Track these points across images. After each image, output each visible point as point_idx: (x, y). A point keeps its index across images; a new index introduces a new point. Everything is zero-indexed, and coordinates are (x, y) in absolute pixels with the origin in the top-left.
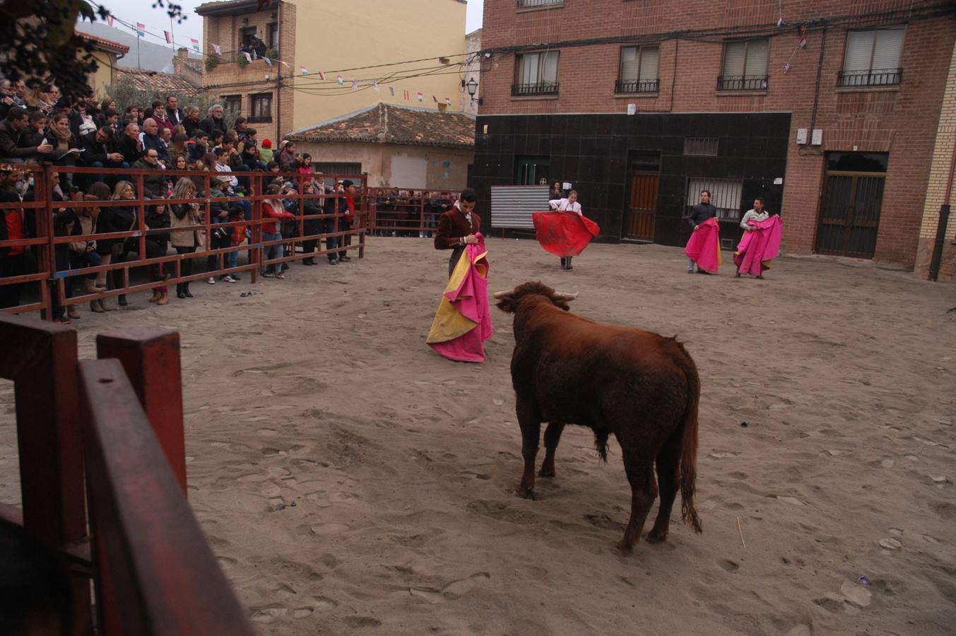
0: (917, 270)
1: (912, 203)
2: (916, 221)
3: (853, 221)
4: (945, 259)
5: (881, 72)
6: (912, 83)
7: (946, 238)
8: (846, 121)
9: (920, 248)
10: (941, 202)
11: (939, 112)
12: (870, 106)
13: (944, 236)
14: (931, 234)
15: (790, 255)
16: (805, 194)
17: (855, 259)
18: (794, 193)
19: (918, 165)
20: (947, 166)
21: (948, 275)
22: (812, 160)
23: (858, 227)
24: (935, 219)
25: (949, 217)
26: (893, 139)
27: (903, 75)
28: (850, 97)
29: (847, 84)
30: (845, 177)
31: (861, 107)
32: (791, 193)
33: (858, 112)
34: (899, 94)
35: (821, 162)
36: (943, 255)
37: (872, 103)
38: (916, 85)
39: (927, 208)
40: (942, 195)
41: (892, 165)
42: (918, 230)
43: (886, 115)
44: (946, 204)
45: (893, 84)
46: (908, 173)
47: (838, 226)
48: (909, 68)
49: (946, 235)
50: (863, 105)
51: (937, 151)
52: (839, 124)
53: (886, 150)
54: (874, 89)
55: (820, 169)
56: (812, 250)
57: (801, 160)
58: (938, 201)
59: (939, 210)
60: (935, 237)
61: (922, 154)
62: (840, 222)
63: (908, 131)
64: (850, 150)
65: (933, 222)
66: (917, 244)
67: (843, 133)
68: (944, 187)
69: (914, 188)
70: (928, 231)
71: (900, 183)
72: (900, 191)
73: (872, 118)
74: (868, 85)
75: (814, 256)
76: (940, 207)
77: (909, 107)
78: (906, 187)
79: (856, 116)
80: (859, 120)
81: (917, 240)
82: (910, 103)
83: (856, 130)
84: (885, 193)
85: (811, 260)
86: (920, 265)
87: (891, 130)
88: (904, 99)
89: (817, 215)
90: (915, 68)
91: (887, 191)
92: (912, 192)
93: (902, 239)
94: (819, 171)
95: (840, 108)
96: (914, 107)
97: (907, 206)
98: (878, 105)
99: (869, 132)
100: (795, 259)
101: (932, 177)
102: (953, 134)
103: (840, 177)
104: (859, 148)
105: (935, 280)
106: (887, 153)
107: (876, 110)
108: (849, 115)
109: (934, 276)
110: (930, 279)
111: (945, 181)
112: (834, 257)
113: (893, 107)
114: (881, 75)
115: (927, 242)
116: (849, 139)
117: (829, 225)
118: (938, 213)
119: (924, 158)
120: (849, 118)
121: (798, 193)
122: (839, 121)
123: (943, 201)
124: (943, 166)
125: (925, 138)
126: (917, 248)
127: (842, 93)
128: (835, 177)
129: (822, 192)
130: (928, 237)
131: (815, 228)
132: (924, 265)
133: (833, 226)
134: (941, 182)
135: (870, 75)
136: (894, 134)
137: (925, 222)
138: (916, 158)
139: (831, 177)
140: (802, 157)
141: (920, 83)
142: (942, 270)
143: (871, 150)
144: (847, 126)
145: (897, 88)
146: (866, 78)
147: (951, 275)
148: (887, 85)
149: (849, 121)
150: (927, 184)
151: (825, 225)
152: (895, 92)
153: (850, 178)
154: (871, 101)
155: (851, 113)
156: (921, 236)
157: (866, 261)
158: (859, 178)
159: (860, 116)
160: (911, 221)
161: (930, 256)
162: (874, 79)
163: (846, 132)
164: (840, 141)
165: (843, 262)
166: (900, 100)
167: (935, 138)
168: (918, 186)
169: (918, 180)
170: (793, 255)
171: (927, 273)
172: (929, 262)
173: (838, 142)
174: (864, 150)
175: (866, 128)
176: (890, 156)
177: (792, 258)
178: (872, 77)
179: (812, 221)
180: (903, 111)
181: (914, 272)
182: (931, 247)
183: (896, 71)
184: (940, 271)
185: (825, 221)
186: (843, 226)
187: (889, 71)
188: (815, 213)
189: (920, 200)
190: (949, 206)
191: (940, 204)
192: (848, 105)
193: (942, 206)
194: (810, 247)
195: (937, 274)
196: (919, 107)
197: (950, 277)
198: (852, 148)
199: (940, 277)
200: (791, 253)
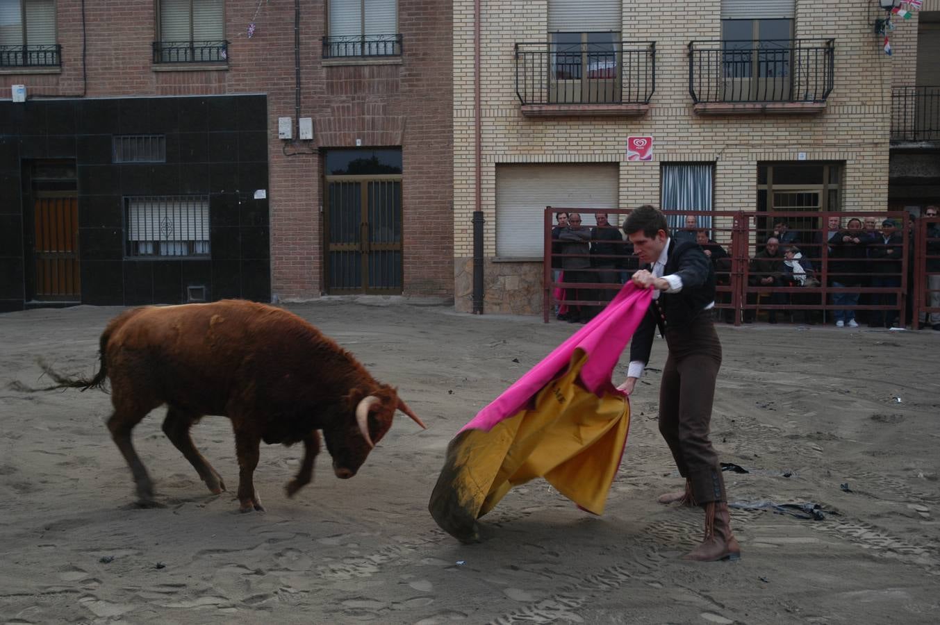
0: (458, 302)
1: (442, 213)
2: (447, 237)
3: (370, 245)
4: (488, 284)
5: (377, 39)
6: (414, 54)
7: (485, 255)
8: (341, 105)
9: (456, 271)
10: (472, 208)
11: (451, 92)
12: (369, 85)
13: (483, 253)
14: (468, 251)
15: (291, 300)
16: (300, 210)
17: (380, 297)
18: (286, 210)
19: (439, 163)
20: (471, 161)
21: (496, 304)
22: (304, 161)
23: (377, 252)
24: (469, 231)
25: (485, 227)
26: (405, 128)
27: (404, 43)
28: (342, 71)
29: (336, 54)
30: (351, 184)
31: (358, 86)
32: (281, 210)
33: (355, 92)
34: (402, 68)
35: (316, 164)
36: (485, 278)
37: (371, 80)
38: (421, 57)
39: (457, 217)
40: (472, 198)
41: (408, 163)
42: (451, 249)
43: (392, 96)
44: (478, 210)
45: (393, 55)
46: (429, 173)
47: (351, 252)
48: (409, 35)
49: (485, 251)
50: (360, 82)
51: (457, 142)
52: (333, 109)
53: (398, 143)
54: (371, 61)
55: (316, 174)
56: (320, 289)
57: (289, 162)
58: (468, 207)
59: (471, 219)
60: (472, 255)
61: (442, 147)
62: (353, 247)
63: (421, 118)
64: (352, 145)
65: (467, 235)
66: (453, 267)
67: (339, 123)
68: (472, 189)
69: (439, 192)
70: (463, 247)
71: (422, 188)
72: (422, 198)
73: (374, 100)
74: (363, 56)
75: (325, 298)
76: (472, 215)
77: (416, 86)
78: (429, 192)
79: (353, 99)
80: (359, 103)
81: (452, 262)
82: (417, 80)
83: (356, 118)
84: (405, 201)
85: (320, 304)
86: (460, 294)
87: (401, 117)
88: (410, 75)
89: (320, 240)
90: (416, 34)
91: (407, 198)
92: (437, 198)
93: (435, 263)
94: (315, 177)
95: (331, 87)
96: (423, 86)
97: (434, 218)
98: (379, 83)
99: (373, 119)
100: (298, 304)
101: (457, 176)
102: (471, 119)
103: (344, 184)
104: (362, 142)
105: (482, 313)
106: (399, 148)
107: (378, 89)
108: (344, 97)
109: (479, 307)
110: (475, 313)
111: (472, 181)
112: (353, 296)
113: (397, 86)
114: (377, 42)
115: (464, 264)
116: (349, 130)
117: (338, 252)
118: (471, 224)
119: (444, 153)
120: (344, 102)
121: (290, 210)
122: (332, 105)
123: (474, 207)
124: (467, 161)
125: (441, 127)
126: (453, 273)
127: (331, 67)
128: (337, 184)
129: (324, 206)
130: (464, 256)
131: (320, 258)
132: (466, 293)
133: (345, 252)
134: (468, 182)
135: (363, 43)
136: (405, 122)
137: (457, 236)
138: (435, 153)
139: (332, 184)
140: (290, 159)
141: (424, 54)
142: (487, 298)
143: (379, 144)
144: (344, 112)
145: (399, 61)
146: (358, 46)
147: (499, 304)
148: (386, 56)
149: (346, 105)
150: (452, 187)
151: (332, 252)
152: (397, 65)
153: (358, 184)
154: (370, 78)
155: (346, 93)
156: (455, 255)
157: (394, 299)
158: (370, 183)
159: (359, 98)
160: (442, 238)
161: (471, 278)
162: (369, 47)
163: (344, 120)
164: (338, 133)
165: (365, 302)
166: (405, 76)
167: (452, 126)
168: (444, 190)
169: (443, 182)
170: (295, 300)
171: (471, 304)
172: (471, 290)
173: (335, 134)
174: (370, 144)
175: (368, 114)
176: (404, 151)
177: (293, 303)
178: (367, 46)
179: (314, 249)
180: (411, 91)
181: (456, 305)
182: (470, 268)
183: (394, 39)
184: (485, 299)
185: (333, 247)
186: (357, 252)
187: (386, 38)
188: (318, 237)
189: (448, 209)
190: (482, 213)
191: (472, 211)
192: (341, 83)
193: (474, 213)
194: (318, 286)
195: (482, 304)
196: (428, 85)
197: (498, 307)
198: (355, 143)
199: (486, 307)
200: (294, 297)
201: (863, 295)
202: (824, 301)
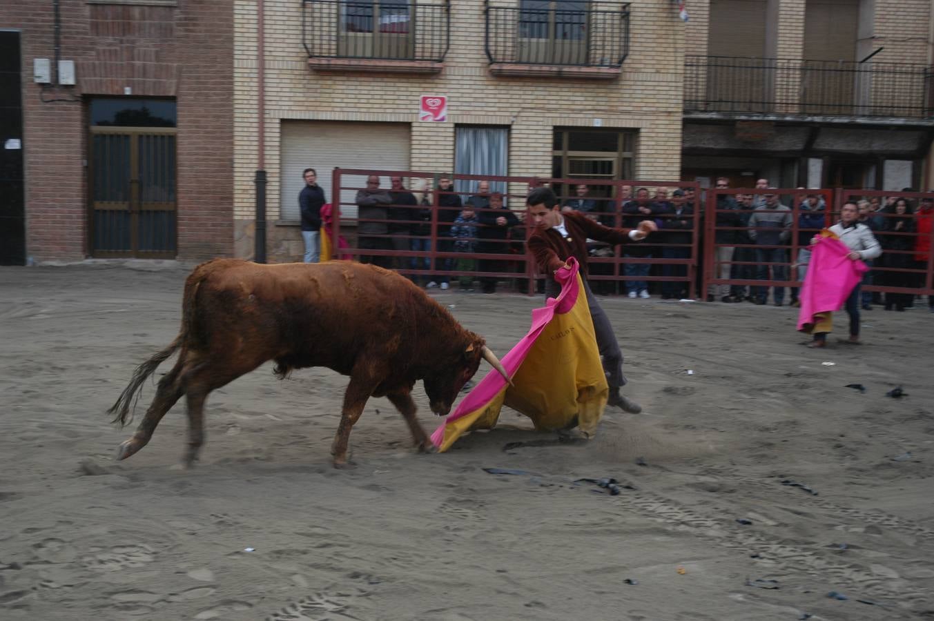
1: (219, 171)
2: (226, 197)
3: (140, 204)
4: (271, 249)
7: (268, 218)
8: (107, 48)
9: (237, 234)
10: (254, 167)
11: (231, 40)
12: (140, 27)
13: (265, 215)
14: (248, 213)
15: (50, 263)
16: (60, 163)
17: (151, 261)
18: (43, 163)
19: (219, 117)
20: (253, 115)
22: (65, 109)
23: (148, 212)
24: (250, 192)
25: (268, 188)
26: (180, 77)
28: (109, 11)
30: (118, 136)
31: (127, 28)
32: (37, 163)
33: (124, 35)
34: (177, 11)
35: (79, 112)
36: (268, 242)
37: (142, 22)
39: (238, 177)
40: (254, 157)
41: (184, 115)
42: (230, 210)
43: (164, 41)
44: (261, 170)
46: (207, 127)
47: (119, 212)
49: (268, 213)
50: (129, 24)
51: (238, 95)
52: (98, 52)
53: (172, 94)
55: (78, 123)
56: (84, 251)
57: (47, 109)
58: (250, 165)
59: (254, 178)
60: (253, 218)
61: (222, 100)
62: (121, 206)
63: (198, 67)
64: (120, 93)
65: (249, 196)
66: (232, 231)
67: (105, 68)
68: (255, 147)
69: (219, 149)
70: (244, 209)
71: (199, 143)
72: (199, 154)
73: (145, 45)
75: (89, 261)
76: (253, 174)
77: (193, 31)
78: (207, 149)
79: (121, 42)
80: (127, 47)
81: (232, 224)
82: (195, 25)
83: (125, 63)
84: (180, 157)
85: (84, 268)
87: (175, 65)
88: (186, 19)
89: (83, 196)
91: (181, 154)
92: (215, 154)
93: (213, 225)
94: (77, 127)
95: (95, 27)
96: (200, 32)
97: (212, 177)
98: (151, 25)
99: (144, 66)
100: (58, 267)
101: (238, 131)
102: (253, 71)
103: (111, 136)
104: (133, 90)
106: (173, 99)
107: (150, 33)
108: (110, 39)
111: (255, 137)
112: (121, 260)
113: (171, 30)
115: (245, 226)
116: (116, 76)
117: (105, 211)
118: (252, 183)
119: (224, 106)
120: (110, 45)
121: (48, 163)
122: (97, 47)
123: (257, 166)
124: (249, 115)
125: (220, 77)
126: (232, 237)
127: (96, 5)
128: (103, 136)
129: (87, 159)
130: (245, 218)
131: (84, 218)
133: (112, 211)
134: (250, 138)
136: (180, 70)
137: (238, 196)
138: (214, 106)
139: (97, 136)
140: (48, 105)
143: (151, 94)
144: (111, 56)
145: (173, 2)
149: (113, 48)
150: (232, 144)
151: (98, 211)
152: (171, 7)
153: (127, 137)
154: (140, 20)
155: (113, 36)
156: (235, 218)
157: (167, 263)
158: (141, 136)
159: (128, 41)
160: (222, 198)
161: (252, 243)
163: (111, 66)
164: (104, 79)
165: (134, 266)
166: (180, 19)
167: (232, 77)
168: (222, 147)
169: (221, 138)
170: (54, 263)
172: (252, 255)
173: (101, 81)
174: (141, 94)
175: (139, 60)
176: (179, 103)
177: (53, 267)
179: (78, 207)
180: (187, 36)
182: (251, 231)
185: (98, 205)
186: (126, 212)
188: (80, 194)
189: (227, 167)
190: (265, 172)
191: (254, 170)
192: (107, 23)
193: (257, 172)
194: (81, 248)
196: (207, 31)
198: (123, 90)
201: (653, 265)
202: (617, 270)
